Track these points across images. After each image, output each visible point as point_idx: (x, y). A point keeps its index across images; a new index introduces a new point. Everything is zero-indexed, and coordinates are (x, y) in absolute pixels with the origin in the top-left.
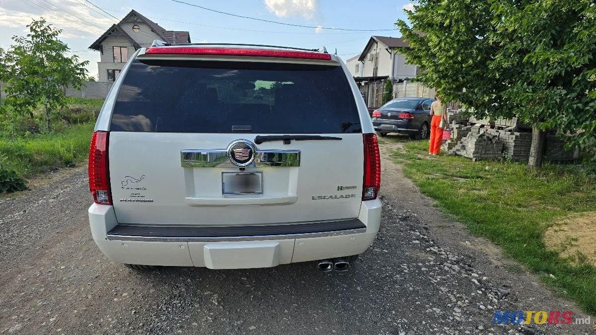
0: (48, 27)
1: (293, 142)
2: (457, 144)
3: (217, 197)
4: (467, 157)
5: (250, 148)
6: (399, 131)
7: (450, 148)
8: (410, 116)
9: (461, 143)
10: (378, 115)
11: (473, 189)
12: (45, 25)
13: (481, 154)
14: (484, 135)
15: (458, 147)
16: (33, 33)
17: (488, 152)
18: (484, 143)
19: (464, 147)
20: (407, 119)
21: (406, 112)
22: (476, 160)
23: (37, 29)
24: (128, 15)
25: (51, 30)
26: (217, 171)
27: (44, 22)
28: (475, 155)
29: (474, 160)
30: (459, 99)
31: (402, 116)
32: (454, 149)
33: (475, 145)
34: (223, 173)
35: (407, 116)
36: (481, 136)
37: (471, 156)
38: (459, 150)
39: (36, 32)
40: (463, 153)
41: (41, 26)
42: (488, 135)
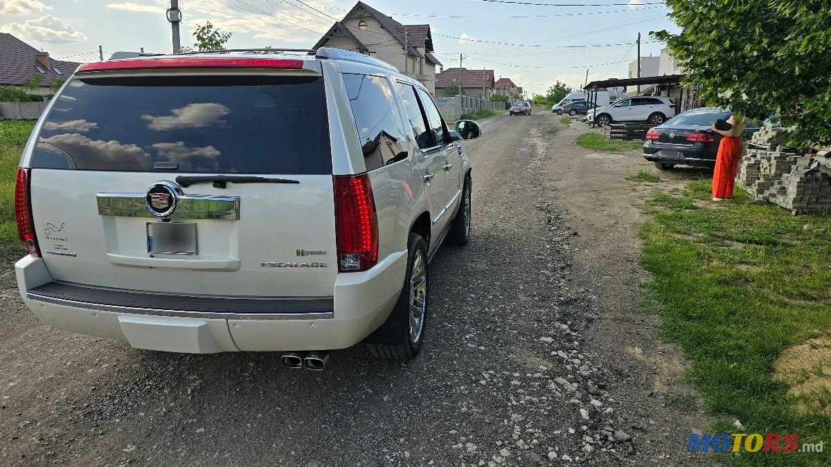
0: (216, 32)
1: (230, 184)
2: (772, 184)
3: (141, 255)
4: (784, 206)
5: (169, 193)
6: (688, 162)
7: (760, 191)
8: (707, 138)
9: (780, 183)
10: (655, 136)
11: (743, 262)
12: (213, 30)
13: (808, 204)
14: (818, 171)
15: (773, 190)
16: (200, 42)
17: (823, 200)
18: (815, 185)
19: (783, 191)
20: (702, 142)
21: (701, 132)
22: (797, 214)
23: (205, 37)
24: (354, 8)
25: (219, 36)
26: (141, 222)
27: (210, 26)
28: (797, 205)
29: (794, 213)
30: (742, 111)
31: (694, 138)
32: (767, 193)
33: (798, 187)
34: (148, 224)
35: (703, 137)
36: (813, 172)
37: (790, 206)
38: (774, 196)
39: (203, 40)
40: (779, 200)
41: (208, 33)
42: (824, 171)
